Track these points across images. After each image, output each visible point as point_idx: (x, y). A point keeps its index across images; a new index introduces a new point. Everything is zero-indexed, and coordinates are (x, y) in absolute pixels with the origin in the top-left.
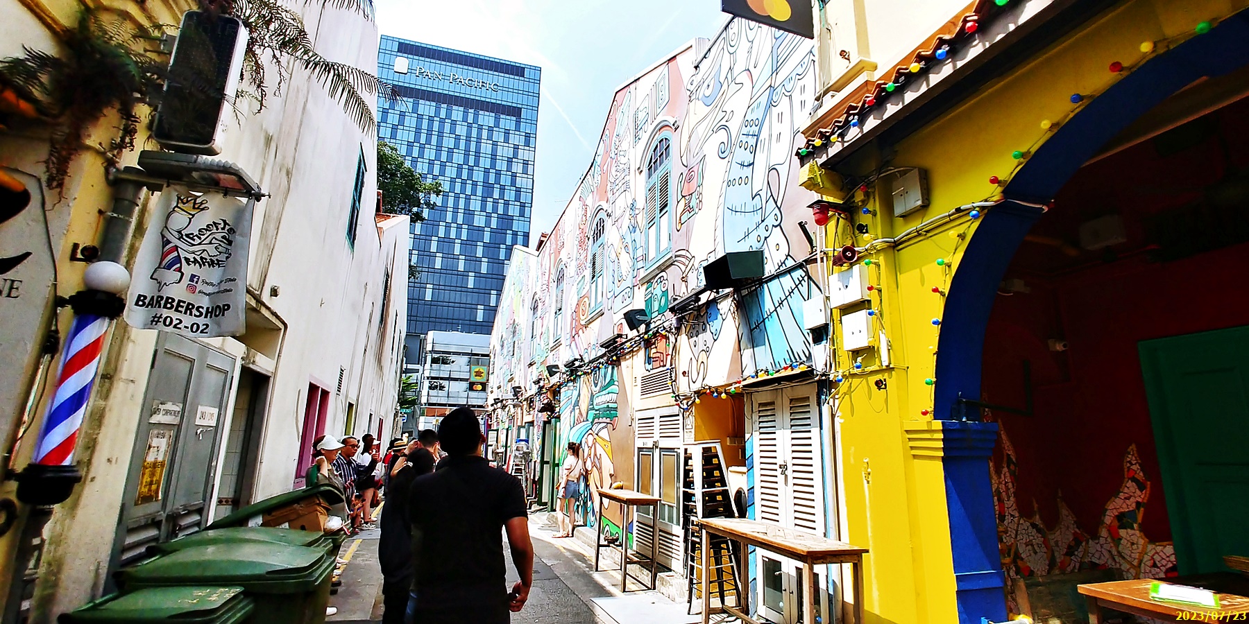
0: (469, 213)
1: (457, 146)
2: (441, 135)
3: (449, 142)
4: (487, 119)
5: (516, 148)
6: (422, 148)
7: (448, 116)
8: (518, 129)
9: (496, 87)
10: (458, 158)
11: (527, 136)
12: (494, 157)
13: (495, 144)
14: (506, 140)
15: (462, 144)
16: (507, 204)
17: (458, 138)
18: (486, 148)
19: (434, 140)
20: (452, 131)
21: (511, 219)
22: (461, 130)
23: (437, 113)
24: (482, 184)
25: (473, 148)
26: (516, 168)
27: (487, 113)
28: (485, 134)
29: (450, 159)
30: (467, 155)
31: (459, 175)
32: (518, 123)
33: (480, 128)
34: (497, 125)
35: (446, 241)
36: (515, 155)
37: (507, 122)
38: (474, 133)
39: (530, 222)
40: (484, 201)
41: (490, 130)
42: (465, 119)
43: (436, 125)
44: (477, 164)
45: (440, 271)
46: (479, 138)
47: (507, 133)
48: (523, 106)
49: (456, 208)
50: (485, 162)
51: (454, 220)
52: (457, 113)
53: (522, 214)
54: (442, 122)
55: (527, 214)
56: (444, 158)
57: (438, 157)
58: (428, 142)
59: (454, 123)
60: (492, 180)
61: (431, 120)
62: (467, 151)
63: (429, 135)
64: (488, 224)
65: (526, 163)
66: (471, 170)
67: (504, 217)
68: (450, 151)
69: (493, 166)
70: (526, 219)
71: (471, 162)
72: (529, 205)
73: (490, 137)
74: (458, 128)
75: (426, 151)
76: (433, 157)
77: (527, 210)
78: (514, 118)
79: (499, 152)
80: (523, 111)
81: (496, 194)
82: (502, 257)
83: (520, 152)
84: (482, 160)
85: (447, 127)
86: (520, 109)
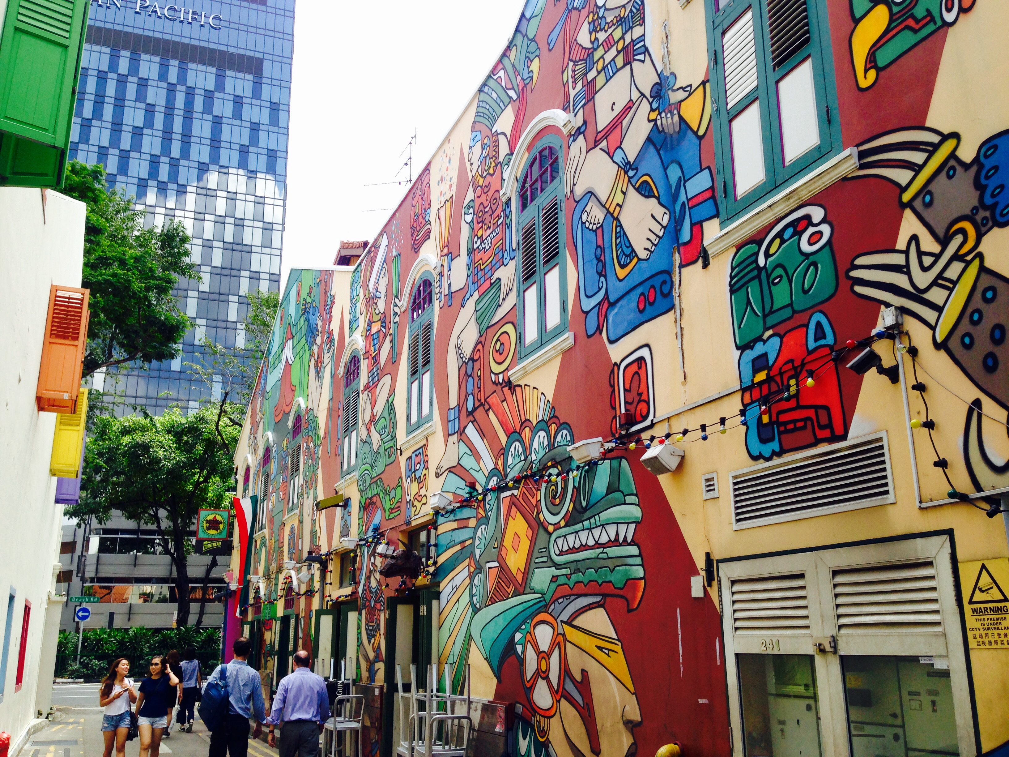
1: (149, 122)
2: (120, 103)
3: (134, 116)
4: (202, 77)
5: (255, 128)
6: (86, 125)
7: (133, 70)
8: (256, 94)
10: (152, 144)
11: (274, 108)
12: (215, 143)
13: (217, 122)
14: (237, 114)
15: (159, 120)
16: (240, 224)
17: (150, 110)
18: (202, 127)
19: (108, 111)
20: (140, 97)
21: (248, 250)
22: (156, 96)
23: (113, 66)
25: (178, 125)
26: (257, 162)
27: (201, 67)
28: (199, 103)
29: (137, 146)
30: (167, 138)
32: (257, 85)
33: (190, 93)
34: (220, 86)
36: (254, 140)
37: (238, 83)
38: (180, 100)
39: (281, 256)
41: (209, 96)
42: (163, 76)
43: (111, 89)
44: (185, 153)
46: (189, 110)
47: (238, 101)
48: (267, 56)
50: (200, 153)
52: (149, 66)
53: (267, 244)
54: (122, 81)
55: (276, 243)
56: (126, 142)
57: (115, 141)
58: (98, 113)
59: (143, 84)
61: (102, 77)
62: (168, 132)
64: (206, 260)
65: (271, 155)
66: (174, 165)
67: (235, 247)
68: (137, 133)
70: (274, 252)
71: (175, 152)
72: (280, 227)
73: (208, 108)
74: (151, 92)
75: (94, 132)
76: (105, 142)
77: (276, 236)
78: (250, 77)
79: (225, 135)
80: (267, 65)
81: (221, 206)
82: (232, 316)
83: (263, 136)
84: (194, 148)
85: (131, 90)
86: (260, 61)
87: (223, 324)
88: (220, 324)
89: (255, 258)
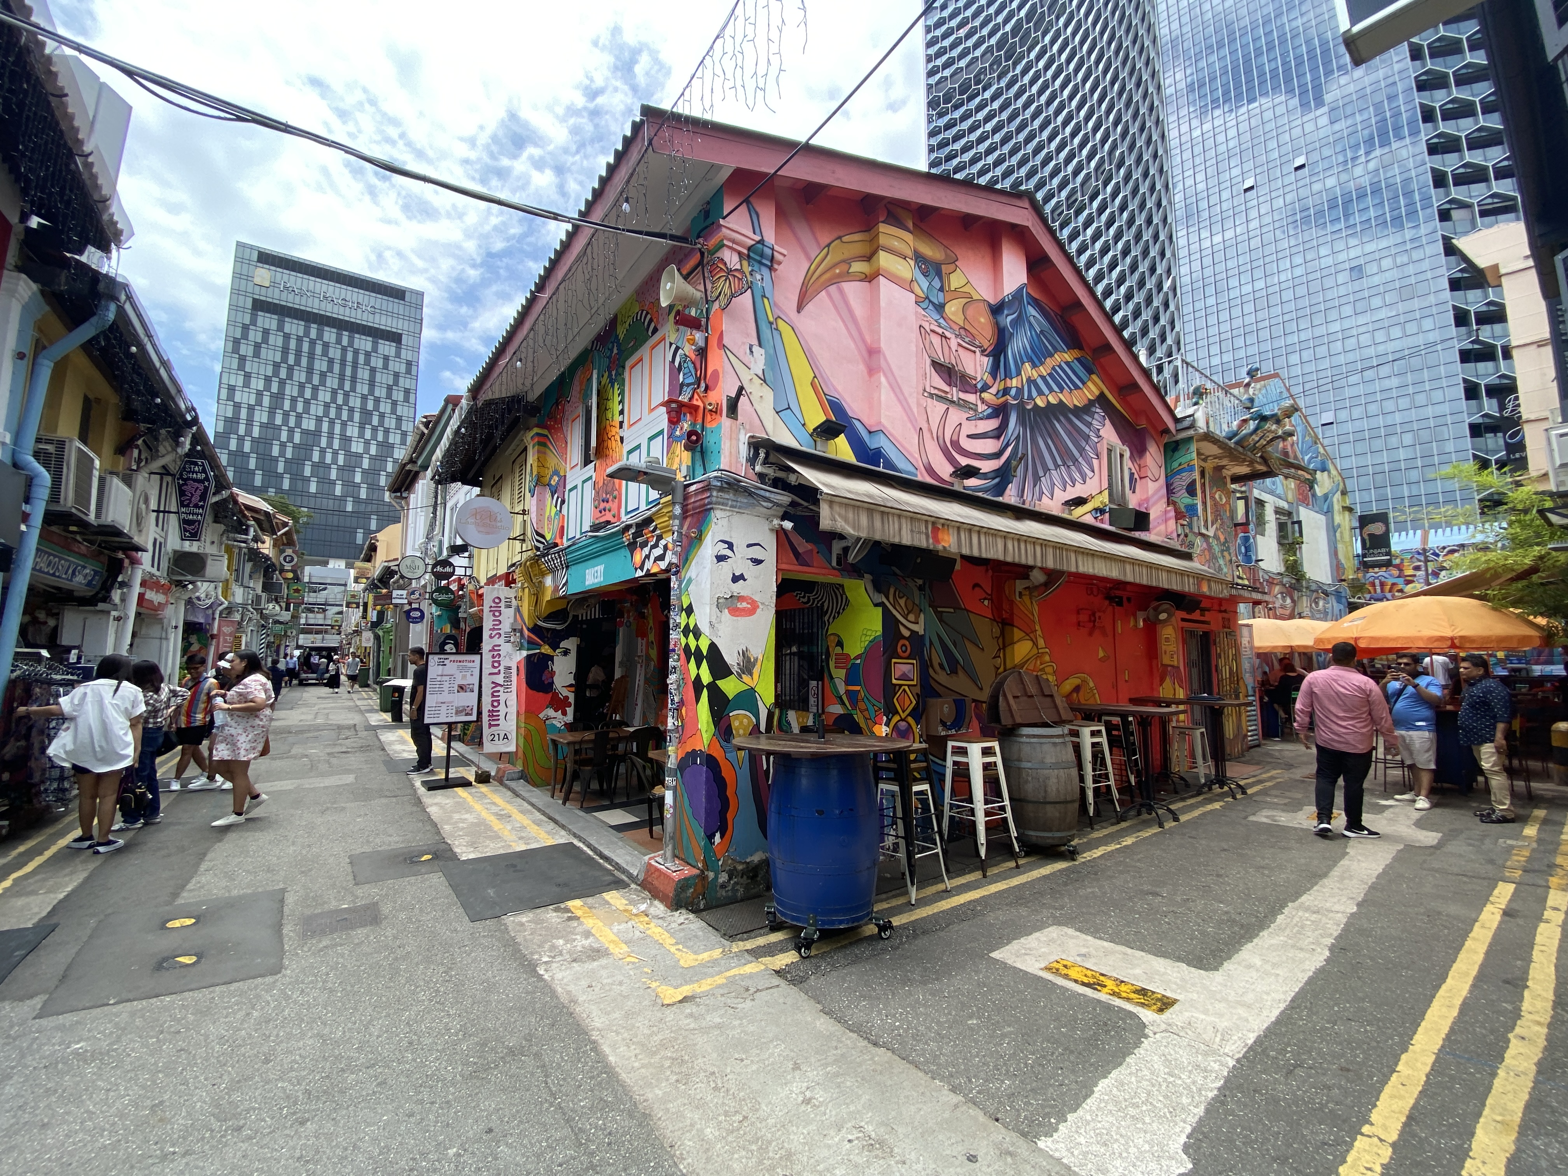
0: (346, 440)
1: (330, 369)
2: (311, 356)
3: (321, 365)
4: (364, 343)
5: (396, 375)
6: (290, 369)
8: (398, 355)
9: (373, 309)
10: (332, 382)
11: (409, 364)
12: (372, 383)
13: (373, 371)
14: (386, 367)
15: (337, 368)
16: (387, 431)
17: (331, 361)
18: (364, 374)
19: (304, 361)
20: (325, 353)
21: (392, 446)
22: (335, 353)
23: (307, 333)
24: (359, 410)
25: (348, 371)
26: (399, 396)
27: (363, 337)
28: (361, 359)
29: (323, 383)
30: (342, 377)
31: (334, 400)
32: (398, 349)
33: (356, 352)
34: (375, 349)
35: (321, 466)
36: (396, 383)
37: (386, 348)
38: (350, 356)
40: (362, 428)
41: (368, 355)
42: (339, 341)
43: (306, 347)
44: (353, 389)
45: (315, 496)
46: (355, 362)
47: (386, 359)
48: (404, 332)
49: (331, 433)
50: (363, 388)
51: (330, 444)
52: (330, 334)
54: (313, 343)
56: (316, 380)
57: (309, 380)
58: (298, 362)
59: (326, 345)
60: (370, 406)
62: (342, 375)
63: (298, 355)
64: (367, 450)
65: (407, 392)
66: (346, 395)
68: (323, 375)
69: (371, 392)
71: (347, 387)
73: (367, 362)
74: (331, 351)
75: (296, 373)
76: (303, 380)
78: (394, 344)
79: (378, 379)
80: (404, 337)
81: (375, 421)
83: (401, 380)
84: (359, 386)
85: (319, 349)
86: (400, 335)
88: (375, 487)
89: (396, 451)
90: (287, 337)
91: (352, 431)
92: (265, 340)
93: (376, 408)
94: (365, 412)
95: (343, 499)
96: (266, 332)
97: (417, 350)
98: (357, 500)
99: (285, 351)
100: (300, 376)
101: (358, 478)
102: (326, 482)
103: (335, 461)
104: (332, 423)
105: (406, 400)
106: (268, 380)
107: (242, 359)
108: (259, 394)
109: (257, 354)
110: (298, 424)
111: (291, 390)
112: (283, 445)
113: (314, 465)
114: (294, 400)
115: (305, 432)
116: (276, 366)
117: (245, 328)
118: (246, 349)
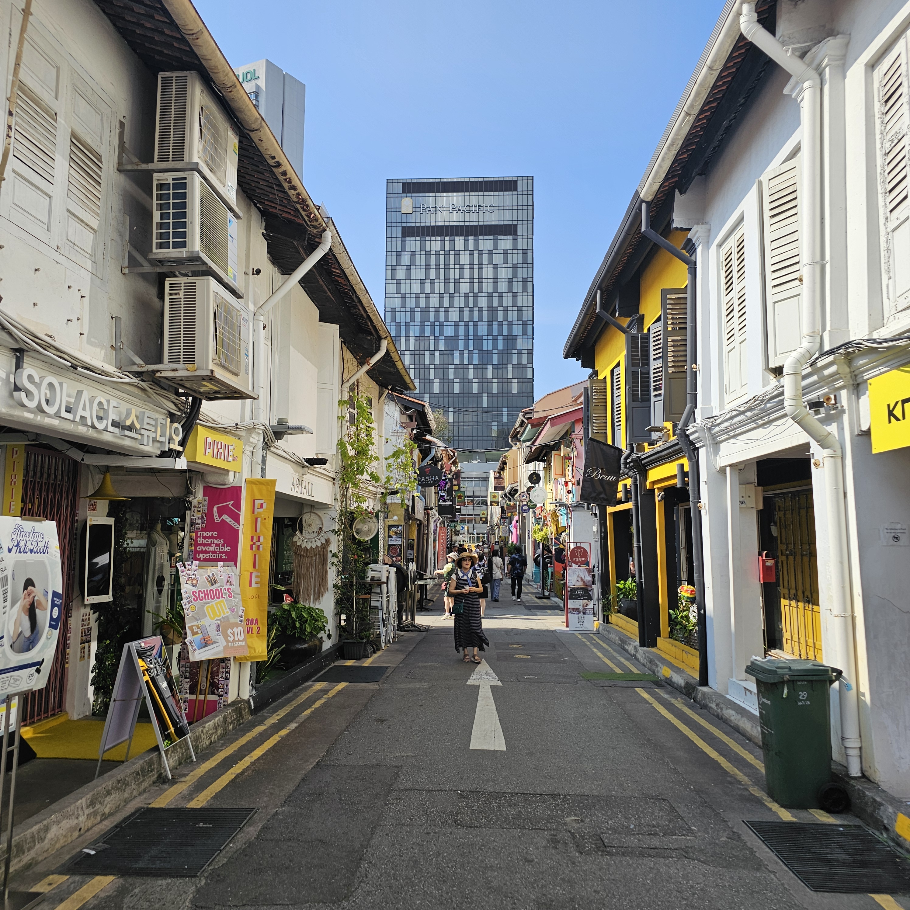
0: (478, 339)
1: (462, 275)
2: (447, 267)
3: (454, 273)
4: (486, 243)
5: (515, 267)
6: (433, 283)
7: (452, 248)
8: (515, 248)
9: (492, 208)
10: (464, 287)
11: (525, 252)
12: (495, 280)
13: (495, 267)
14: (506, 262)
15: (467, 273)
16: (510, 324)
17: (462, 268)
18: (488, 273)
19: (442, 273)
20: (457, 261)
21: (515, 338)
22: (465, 259)
23: (442, 247)
24: (486, 309)
26: (517, 287)
27: (485, 237)
28: (485, 257)
29: (457, 290)
30: (471, 282)
31: (466, 304)
32: (515, 241)
33: (481, 254)
34: (496, 247)
35: (461, 367)
36: (515, 276)
37: (505, 242)
38: (476, 259)
39: (533, 339)
40: (490, 325)
41: (490, 253)
42: (466, 248)
43: (442, 260)
44: (481, 290)
46: (481, 264)
47: (505, 252)
48: (519, 222)
49: (466, 336)
50: (488, 287)
51: (466, 347)
52: (459, 243)
53: (525, 333)
55: (529, 332)
56: (452, 289)
57: (447, 289)
58: (437, 275)
59: (457, 254)
60: (495, 304)
61: (437, 254)
62: (471, 279)
63: (437, 269)
64: (495, 347)
65: (525, 281)
66: (476, 297)
67: (509, 337)
68: (457, 282)
69: (495, 289)
70: (529, 337)
71: (476, 289)
72: (531, 322)
73: (490, 261)
74: (461, 258)
75: (437, 286)
76: (442, 291)
77: (529, 327)
78: (511, 237)
79: (500, 275)
80: (519, 228)
81: (500, 315)
82: (510, 376)
83: (520, 271)
84: (485, 286)
85: (452, 257)
86: (516, 226)
87: (506, 380)
88: (504, 380)
89: (519, 342)
90: (428, 254)
91: (483, 330)
92: (413, 263)
93: (500, 304)
94: (492, 310)
95: (479, 396)
96: (413, 254)
97: (531, 237)
98: (491, 395)
99: (428, 267)
100: (440, 288)
101: (490, 374)
102: (466, 382)
103: (471, 362)
104: (466, 325)
105: (525, 290)
106: (417, 297)
107: (399, 283)
108: (412, 311)
109: (408, 277)
110: (442, 333)
111: (434, 302)
112: (432, 354)
113: (456, 368)
114: (437, 311)
115: (447, 339)
116: (423, 282)
117: (399, 254)
118: (401, 274)
